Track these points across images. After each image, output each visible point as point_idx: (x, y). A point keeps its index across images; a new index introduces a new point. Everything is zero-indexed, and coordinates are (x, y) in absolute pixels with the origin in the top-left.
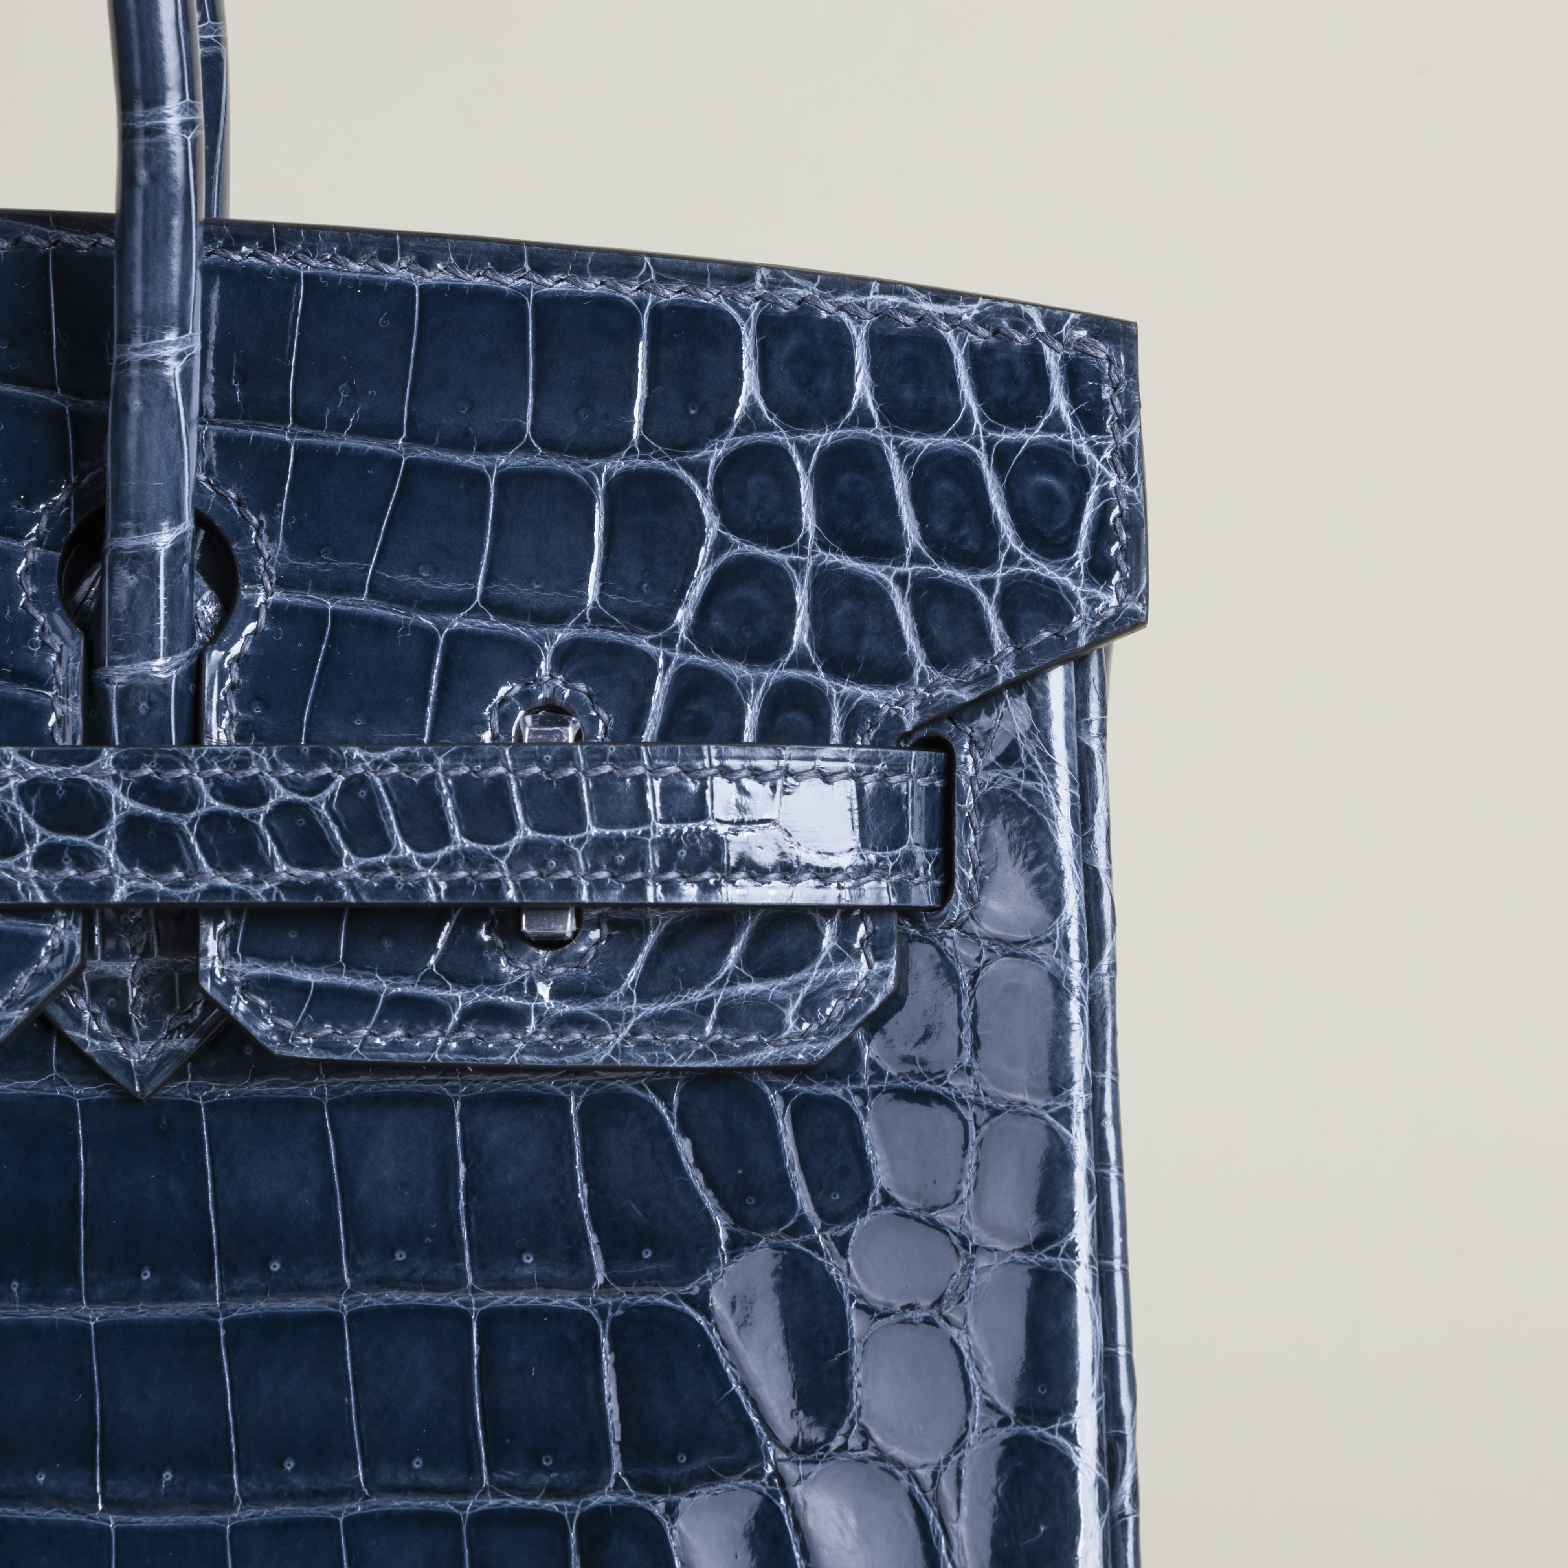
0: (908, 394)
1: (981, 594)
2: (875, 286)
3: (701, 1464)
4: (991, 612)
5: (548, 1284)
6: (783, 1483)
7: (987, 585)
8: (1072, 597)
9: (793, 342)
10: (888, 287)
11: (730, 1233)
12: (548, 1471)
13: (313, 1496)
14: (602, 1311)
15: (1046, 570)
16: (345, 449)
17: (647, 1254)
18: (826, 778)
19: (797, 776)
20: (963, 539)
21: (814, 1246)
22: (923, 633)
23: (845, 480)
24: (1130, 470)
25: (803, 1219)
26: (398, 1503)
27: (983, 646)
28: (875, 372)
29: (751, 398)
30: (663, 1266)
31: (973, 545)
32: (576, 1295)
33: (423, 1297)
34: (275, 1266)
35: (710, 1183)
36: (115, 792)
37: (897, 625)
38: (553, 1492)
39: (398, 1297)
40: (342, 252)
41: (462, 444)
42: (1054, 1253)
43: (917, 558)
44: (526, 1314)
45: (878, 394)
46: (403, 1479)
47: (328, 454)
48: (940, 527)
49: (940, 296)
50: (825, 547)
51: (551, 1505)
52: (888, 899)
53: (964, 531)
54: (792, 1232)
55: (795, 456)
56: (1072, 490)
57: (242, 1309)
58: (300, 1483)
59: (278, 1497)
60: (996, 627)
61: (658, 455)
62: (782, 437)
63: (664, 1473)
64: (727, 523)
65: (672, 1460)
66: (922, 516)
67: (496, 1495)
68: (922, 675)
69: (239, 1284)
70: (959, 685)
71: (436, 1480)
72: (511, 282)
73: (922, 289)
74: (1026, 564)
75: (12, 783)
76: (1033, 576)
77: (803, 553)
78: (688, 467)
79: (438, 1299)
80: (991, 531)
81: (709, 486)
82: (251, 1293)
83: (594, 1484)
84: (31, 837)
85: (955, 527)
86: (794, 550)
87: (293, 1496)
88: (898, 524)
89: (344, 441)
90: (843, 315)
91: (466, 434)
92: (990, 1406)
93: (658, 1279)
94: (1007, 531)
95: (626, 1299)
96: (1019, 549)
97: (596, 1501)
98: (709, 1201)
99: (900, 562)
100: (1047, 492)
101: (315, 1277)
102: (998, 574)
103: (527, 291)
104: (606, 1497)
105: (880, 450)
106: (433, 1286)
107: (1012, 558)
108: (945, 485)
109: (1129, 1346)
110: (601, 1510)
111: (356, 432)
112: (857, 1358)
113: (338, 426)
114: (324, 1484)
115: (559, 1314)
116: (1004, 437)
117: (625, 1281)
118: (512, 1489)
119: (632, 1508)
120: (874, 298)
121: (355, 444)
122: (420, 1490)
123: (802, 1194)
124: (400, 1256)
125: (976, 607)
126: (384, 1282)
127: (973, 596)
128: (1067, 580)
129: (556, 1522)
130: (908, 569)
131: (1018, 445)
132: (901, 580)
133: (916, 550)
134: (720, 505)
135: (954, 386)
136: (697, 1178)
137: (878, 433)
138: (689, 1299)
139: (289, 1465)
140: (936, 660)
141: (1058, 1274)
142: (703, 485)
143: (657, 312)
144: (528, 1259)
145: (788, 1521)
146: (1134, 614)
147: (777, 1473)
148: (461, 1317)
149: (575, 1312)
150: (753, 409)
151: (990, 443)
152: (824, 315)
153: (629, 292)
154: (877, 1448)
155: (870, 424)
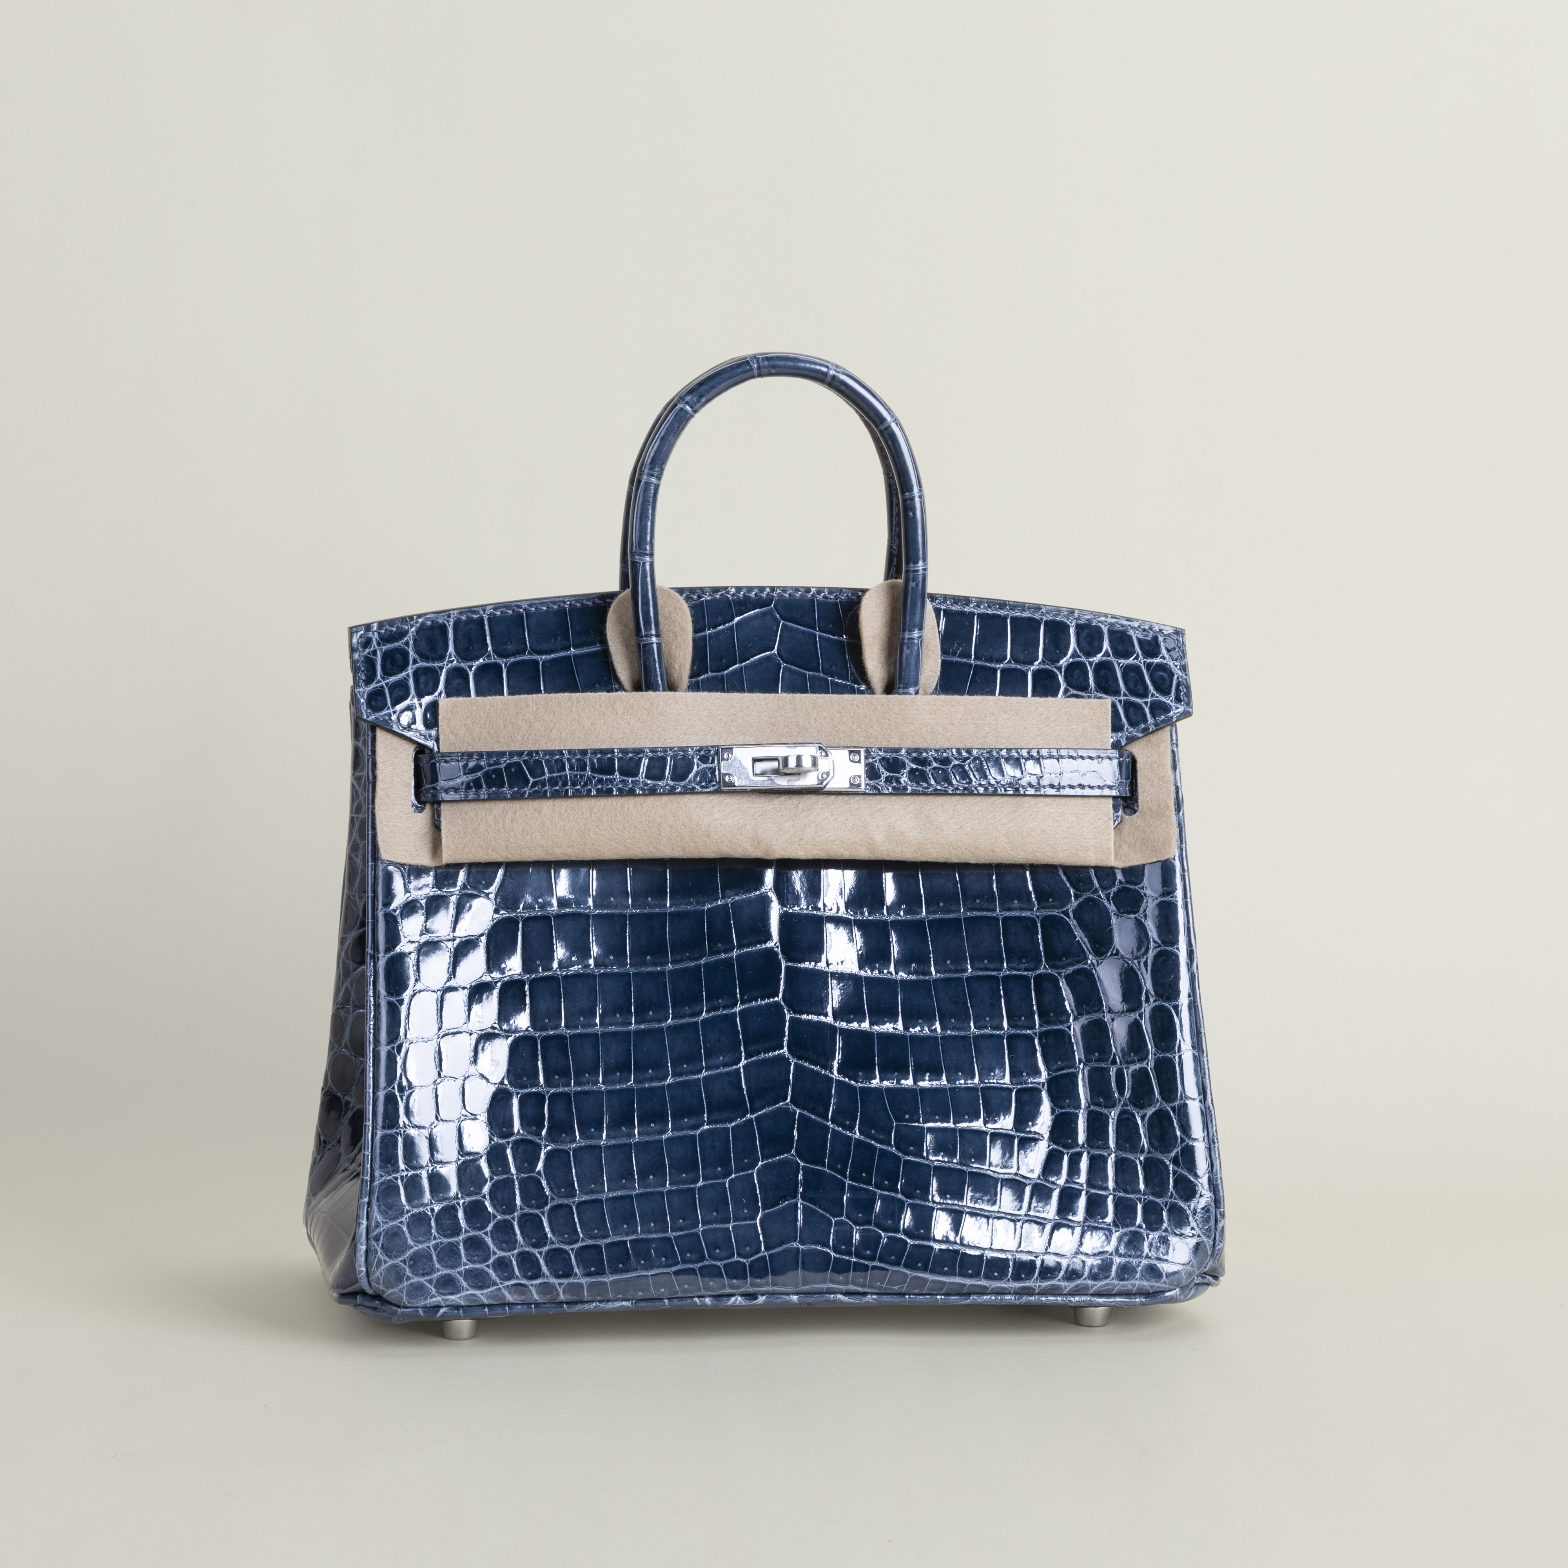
0: (1120, 648)
1: (1144, 706)
2: (1109, 616)
3: (1070, 960)
4: (1147, 711)
5: (1021, 909)
6: (1093, 966)
7: (1146, 703)
8: (1171, 707)
9: (1085, 631)
10: (1112, 617)
11: (1074, 893)
12: (1024, 963)
13: (956, 971)
14: (1037, 917)
15: (1163, 699)
16: (956, 661)
17: (1051, 900)
20: (1138, 689)
21: (1100, 897)
22: (1127, 716)
23: (1102, 672)
24: (1185, 671)
25: (1096, 889)
26: (980, 973)
27: (1145, 720)
28: (1110, 640)
29: (1074, 647)
30: (1055, 903)
31: (1141, 691)
32: (1030, 912)
33: (985, 913)
34: (941, 904)
35: (1068, 880)
36: (907, 761)
37: (1120, 715)
38: (1026, 970)
39: (978, 914)
41: (989, 660)
42: (1172, 897)
43: (1125, 695)
44: (1015, 918)
45: (1111, 647)
46: (982, 966)
47: (951, 663)
48: (1131, 686)
49: (1128, 620)
50: (1098, 692)
51: (1026, 973)
53: (1138, 687)
54: (1093, 893)
55: (1087, 665)
56: (1169, 677)
57: (932, 917)
58: (952, 967)
59: (945, 971)
60: (1148, 716)
61: (1048, 664)
62: (1083, 659)
63: (1058, 963)
64: (1069, 684)
65: (1061, 960)
66: (1126, 682)
67: (1009, 970)
68: (1128, 729)
69: (931, 910)
70: (1139, 733)
71: (991, 966)
72: (1003, 612)
73: (1122, 617)
74: (1157, 697)
75: (876, 758)
76: (1159, 701)
77: (1091, 693)
78: (1056, 668)
79: (989, 914)
80: (1146, 688)
81: (1063, 674)
82: (935, 912)
83: (1037, 967)
84: (883, 774)
85: (1136, 686)
86: (1089, 693)
87: (950, 971)
88: (1118, 685)
89: (955, 659)
90: (1100, 624)
91: (992, 657)
92: (1155, 942)
93: (1055, 907)
94: (1151, 688)
95: (1045, 913)
96: (1155, 693)
97: (1038, 972)
98: (1068, 885)
99: (1120, 697)
100: (1162, 678)
101: (953, 908)
102: (1149, 700)
103: (1008, 615)
104: (1042, 970)
105: (1112, 663)
106: (988, 910)
107: (1152, 695)
108: (1132, 674)
109: (1193, 924)
110: (1040, 975)
111: (960, 656)
112: (1114, 929)
113: (954, 654)
114: (959, 968)
115: (1025, 918)
116: (1148, 660)
117: (1045, 908)
118: (1015, 969)
119: (1049, 974)
120: (1109, 620)
121: (959, 660)
122: (987, 969)
123: (1095, 882)
124: (978, 901)
125: (1143, 709)
126: (974, 909)
127: (1142, 706)
128: (1169, 702)
129: (1027, 979)
130: (1122, 698)
131: (1153, 663)
132: (1120, 702)
133: (1124, 693)
134: (1066, 679)
135: (1133, 646)
136: (1065, 879)
137: (1111, 658)
138: (1063, 912)
139: (949, 962)
140: (1131, 724)
141: (1174, 903)
142: (1061, 673)
143: (1045, 622)
144: (1016, 902)
145: (1096, 977)
146: (1189, 712)
147: (1092, 963)
148: (997, 919)
149: (1030, 917)
150: (1075, 651)
151: (1145, 662)
152: (1095, 624)
153: (1037, 616)
154: (1122, 955)
155: (1109, 656)
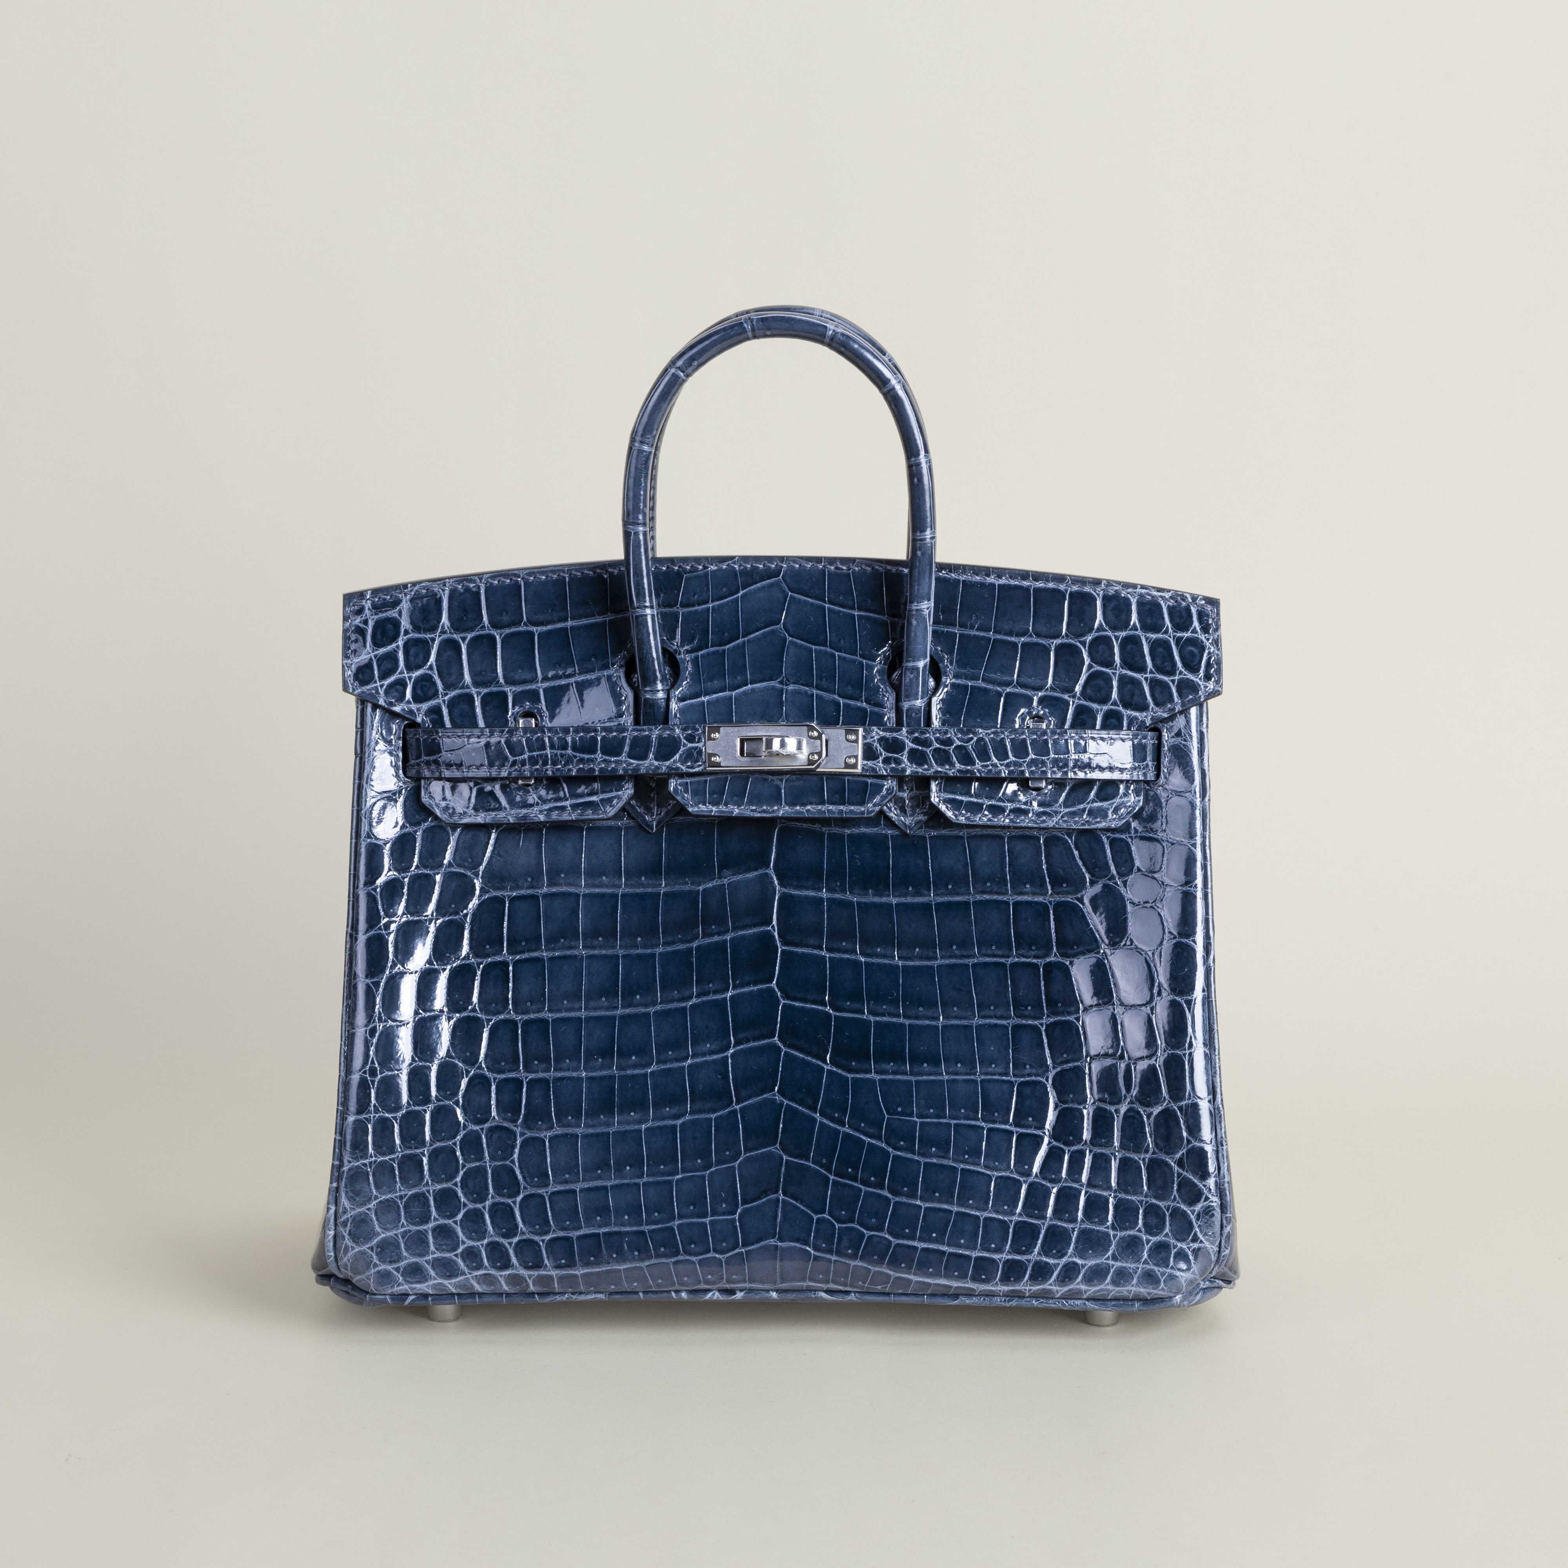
0: (1149, 621)
1: (1171, 684)
2: (1139, 586)
3: (1080, 949)
4: (1174, 690)
5: (1034, 894)
6: (1106, 956)
7: (1173, 681)
8: (1199, 685)
9: (1113, 604)
10: (1143, 587)
11: (1090, 879)
12: (1034, 950)
13: (962, 957)
14: (1050, 902)
15: (1191, 677)
16: (974, 635)
17: (1065, 885)
18: (1123, 740)
19: (1114, 739)
20: (1166, 667)
21: (1116, 884)
22: (1152, 695)
23: (1129, 647)
24: (1218, 646)
25: (1113, 875)
26: (987, 959)
27: (1171, 700)
28: (1139, 613)
29: (1100, 621)
30: (1069, 889)
31: (1169, 668)
32: (1042, 897)
33: (995, 897)
34: (950, 887)
35: (1084, 865)
36: (907, 741)
37: (1145, 693)
38: (1035, 957)
39: (988, 897)
40: (974, 573)
41: (1010, 634)
42: (1191, 887)
43: (1151, 672)
44: (1027, 903)
45: (1140, 621)
46: (989, 952)
47: (969, 636)
48: (1159, 663)
49: (1159, 590)
50: (1123, 668)
51: (1035, 961)
52: (1141, 778)
53: (1166, 664)
54: (1110, 879)
55: (1114, 639)
56: (1199, 652)
57: (940, 899)
58: (958, 952)
59: (951, 957)
60: (1175, 694)
61: (1071, 638)
62: (1109, 633)
63: (1070, 952)
64: (1092, 660)
65: (1072, 948)
66: (1153, 660)
67: (1017, 957)
68: (1152, 708)
69: (939, 892)
70: (1164, 712)
71: (1000, 953)
72: (1026, 583)
73: (1154, 588)
74: (1185, 675)
75: (875, 738)
76: (1187, 678)
77: (1116, 670)
78: (1080, 642)
79: (1000, 898)
80: (1174, 664)
81: (1087, 648)
82: (943, 895)
83: (1047, 955)
84: (881, 755)
85: (1163, 663)
86: (1113, 669)
87: (956, 957)
88: (1145, 661)
89: (974, 632)
90: (1129, 595)
91: (1012, 631)
92: (1170, 932)
93: (1068, 893)
94: (1179, 664)
95: (1058, 899)
96: (1183, 670)
97: (1048, 960)
98: (1084, 870)
99: (1146, 673)
100: (1192, 653)
101: (963, 890)
102: (1176, 678)
103: (1031, 586)
104: (1052, 959)
105: (1140, 638)
106: (998, 893)
107: (1181, 673)
108: (1160, 650)
109: (1213, 915)
110: (1050, 963)
111: (978, 630)
112: (1129, 918)
113: (972, 627)
114: (965, 953)
115: (1037, 903)
116: (1178, 635)
117: (1058, 893)
118: (1023, 956)
119: (1060, 962)
120: (1139, 590)
121: (977, 633)
122: (994, 956)
123: (1113, 868)
124: (988, 884)
125: (1170, 688)
126: (983, 892)
127: (1169, 684)
128: (1197, 680)
129: (1036, 967)
130: (1148, 675)
131: (1183, 637)
132: (1146, 679)
133: (1151, 670)
134: (1090, 655)
135: (1163, 619)
136: (1080, 864)
137: (1139, 632)
138: (1077, 899)
139: (954, 947)
140: (1157, 704)
141: (1192, 893)
142: (1085, 648)
143: (1071, 593)
144: (1028, 886)
145: (1108, 967)
146: (1218, 691)
147: (1104, 952)
148: (1007, 903)
149: (1042, 902)
150: (1101, 625)
151: (1174, 636)
152: (1123, 595)
153: (1062, 587)
154: (1136, 945)
155: (1137, 630)
